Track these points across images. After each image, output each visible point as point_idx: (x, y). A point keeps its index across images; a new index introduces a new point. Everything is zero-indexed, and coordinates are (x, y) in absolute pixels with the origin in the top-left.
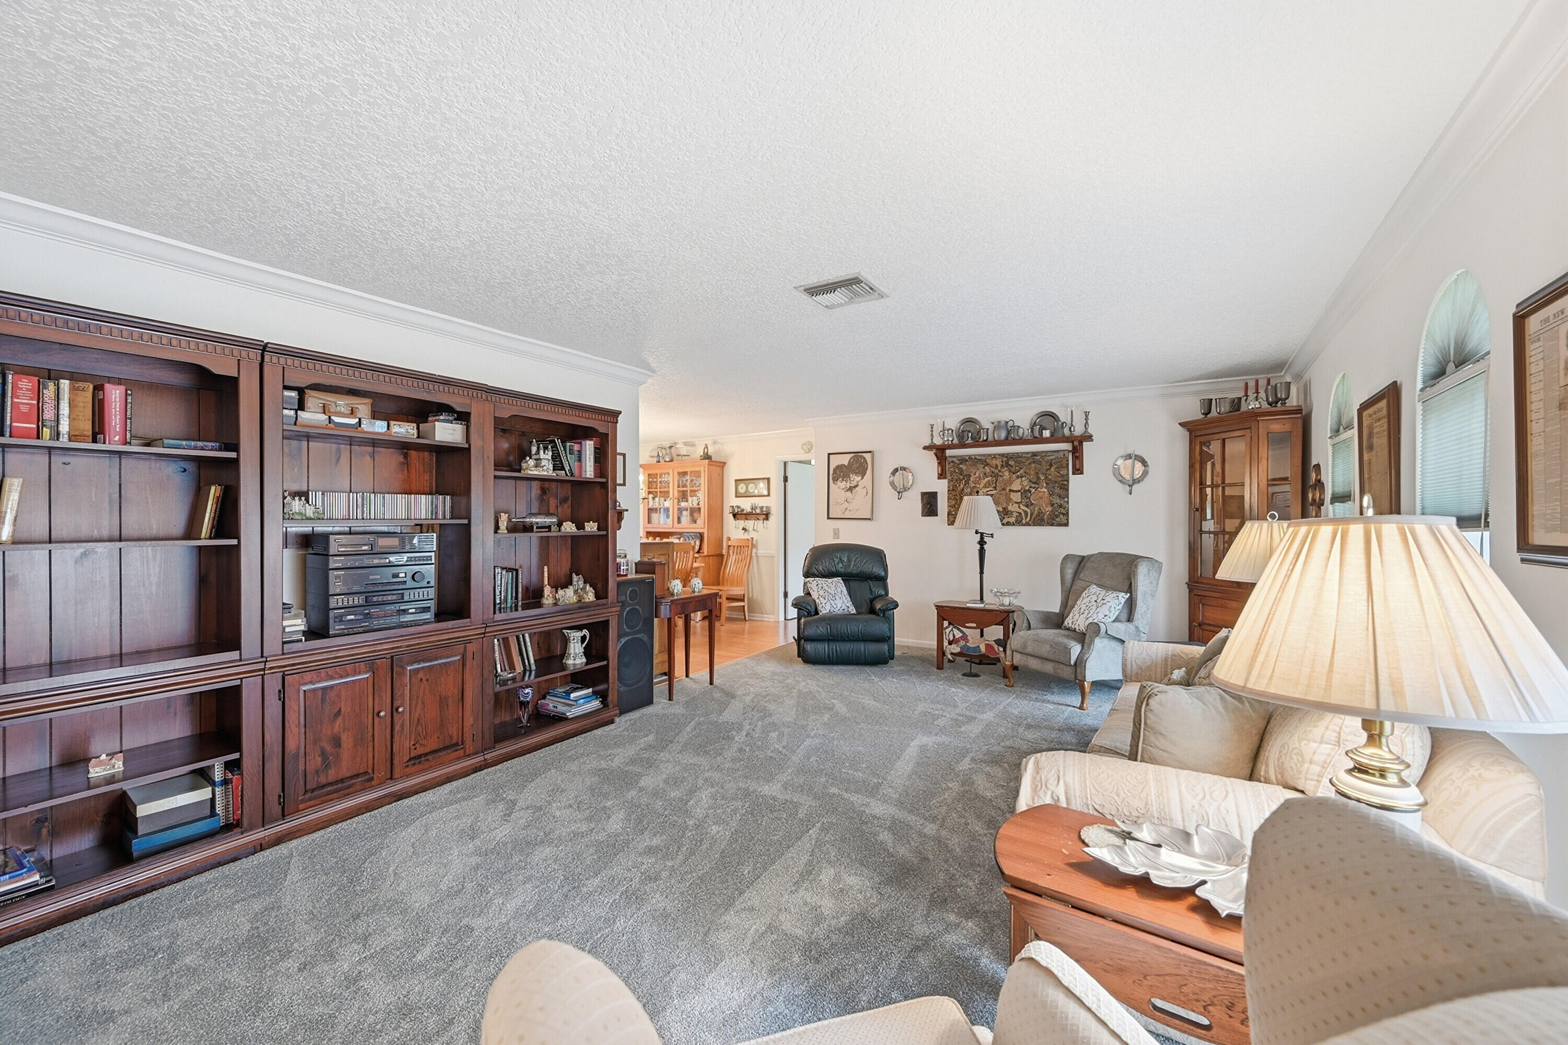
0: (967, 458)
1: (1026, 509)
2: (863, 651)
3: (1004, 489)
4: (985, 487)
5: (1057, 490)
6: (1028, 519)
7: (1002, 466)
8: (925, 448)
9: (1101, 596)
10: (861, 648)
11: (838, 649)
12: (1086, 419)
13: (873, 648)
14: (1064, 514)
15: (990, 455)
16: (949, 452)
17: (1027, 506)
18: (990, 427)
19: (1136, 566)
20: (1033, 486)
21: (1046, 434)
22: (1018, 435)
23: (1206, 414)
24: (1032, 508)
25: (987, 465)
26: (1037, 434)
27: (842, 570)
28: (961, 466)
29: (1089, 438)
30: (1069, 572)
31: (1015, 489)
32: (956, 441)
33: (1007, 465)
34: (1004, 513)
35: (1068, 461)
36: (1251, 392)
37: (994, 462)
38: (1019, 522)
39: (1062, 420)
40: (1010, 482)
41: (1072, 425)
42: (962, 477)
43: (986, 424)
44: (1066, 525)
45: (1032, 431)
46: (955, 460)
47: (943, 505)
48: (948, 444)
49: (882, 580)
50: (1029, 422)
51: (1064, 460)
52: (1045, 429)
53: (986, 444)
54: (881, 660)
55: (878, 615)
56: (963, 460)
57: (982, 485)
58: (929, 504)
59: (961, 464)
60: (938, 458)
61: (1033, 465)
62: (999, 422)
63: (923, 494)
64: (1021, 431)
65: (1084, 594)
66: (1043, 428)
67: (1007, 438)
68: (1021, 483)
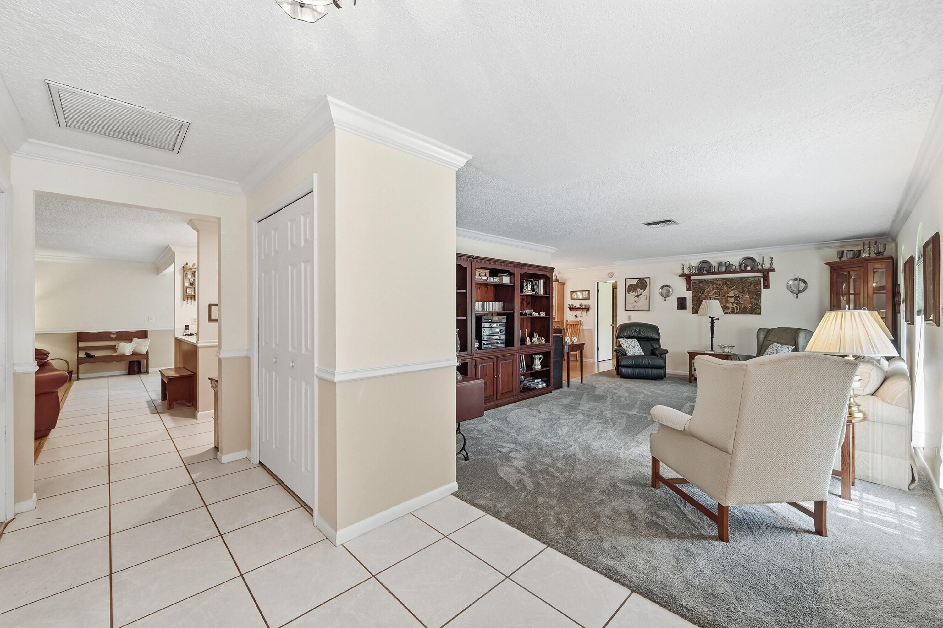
0: (703, 280)
1: (737, 306)
2: (651, 373)
3: (724, 296)
4: (713, 295)
5: (755, 296)
6: (738, 311)
7: (723, 284)
8: (680, 276)
9: (779, 348)
10: (650, 371)
11: (638, 371)
12: (771, 261)
13: (656, 371)
14: (758, 308)
15: (716, 279)
16: (692, 278)
17: (737, 304)
18: (717, 265)
19: (798, 333)
20: (741, 294)
21: (749, 268)
22: (732, 269)
23: (840, 258)
24: (740, 305)
25: (715, 284)
26: (743, 268)
27: (636, 335)
28: (700, 284)
29: (773, 270)
30: (762, 336)
31: (731, 296)
32: (697, 272)
33: (726, 284)
34: (725, 308)
35: (761, 281)
36: (866, 247)
37: (718, 282)
38: (733, 312)
39: (758, 261)
40: (728, 292)
41: (763, 264)
42: (700, 290)
43: (714, 264)
44: (760, 313)
45: (740, 267)
46: (696, 281)
47: (689, 304)
48: (693, 274)
49: (657, 340)
50: (738, 262)
51: (759, 282)
52: (748, 266)
53: (714, 273)
54: (661, 377)
55: (657, 356)
56: (700, 281)
57: (712, 294)
58: (682, 303)
59: (700, 283)
60: (687, 280)
61: (741, 284)
62: (721, 263)
63: (678, 299)
64: (734, 267)
65: (770, 347)
66: (746, 266)
67: (725, 271)
68: (734, 293)
